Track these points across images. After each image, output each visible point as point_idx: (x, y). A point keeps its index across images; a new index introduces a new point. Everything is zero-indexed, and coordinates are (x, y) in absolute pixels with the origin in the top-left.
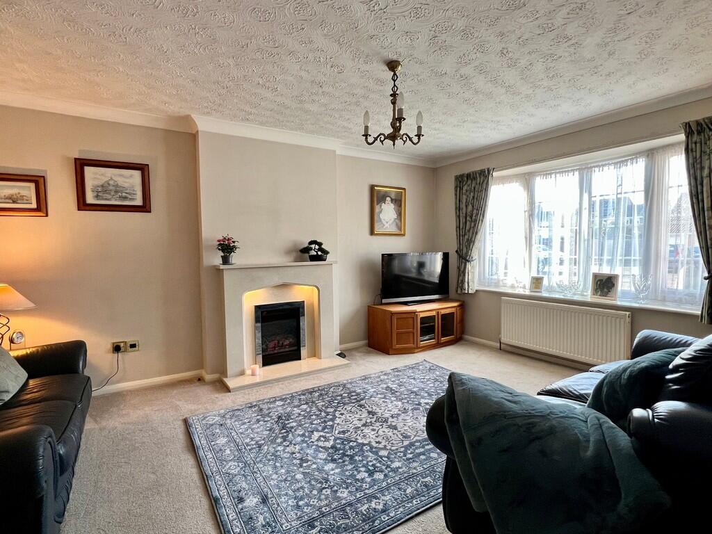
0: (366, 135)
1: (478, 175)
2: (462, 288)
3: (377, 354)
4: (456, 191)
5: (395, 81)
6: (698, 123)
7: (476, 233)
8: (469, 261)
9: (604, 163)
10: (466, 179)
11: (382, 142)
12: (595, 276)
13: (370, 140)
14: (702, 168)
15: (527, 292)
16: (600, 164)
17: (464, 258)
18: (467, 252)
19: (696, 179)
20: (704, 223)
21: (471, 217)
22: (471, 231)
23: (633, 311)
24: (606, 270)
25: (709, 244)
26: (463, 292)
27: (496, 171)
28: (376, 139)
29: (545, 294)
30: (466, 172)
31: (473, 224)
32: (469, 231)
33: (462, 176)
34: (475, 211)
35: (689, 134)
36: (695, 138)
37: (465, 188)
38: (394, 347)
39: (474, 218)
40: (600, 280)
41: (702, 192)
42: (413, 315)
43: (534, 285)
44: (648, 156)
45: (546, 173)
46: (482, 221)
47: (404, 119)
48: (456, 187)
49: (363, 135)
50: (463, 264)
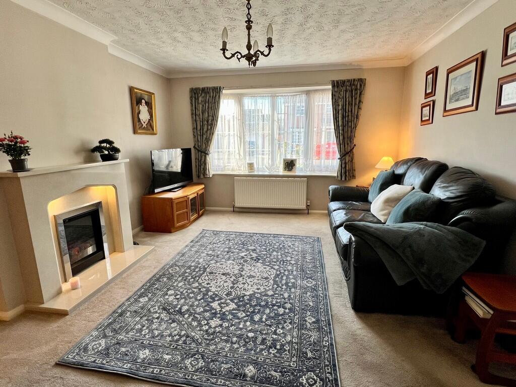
0: (224, 50)
1: (211, 91)
2: (204, 174)
3: (161, 235)
4: (191, 100)
5: (249, 9)
6: (337, 82)
7: (213, 134)
8: (207, 154)
9: (285, 94)
10: (201, 92)
11: (239, 59)
12: (284, 160)
13: (228, 54)
14: (338, 105)
15: (247, 173)
16: (283, 95)
17: (203, 152)
18: (206, 147)
19: (336, 110)
20: (339, 132)
21: (208, 122)
22: (209, 132)
23: (309, 178)
24: (289, 157)
25: (341, 142)
26: (206, 176)
27: (225, 90)
28: (233, 55)
29: (256, 173)
30: (201, 86)
31: (209, 127)
32: (207, 132)
33: (197, 89)
34: (210, 118)
35: (333, 86)
36: (336, 89)
37: (200, 99)
38: (176, 226)
39: (210, 122)
40: (287, 162)
41: (338, 117)
42: (186, 198)
43: (249, 168)
44: (307, 94)
45: (253, 96)
46: (216, 125)
47: (273, 46)
48: (191, 97)
49: (221, 50)
50: (203, 157)
